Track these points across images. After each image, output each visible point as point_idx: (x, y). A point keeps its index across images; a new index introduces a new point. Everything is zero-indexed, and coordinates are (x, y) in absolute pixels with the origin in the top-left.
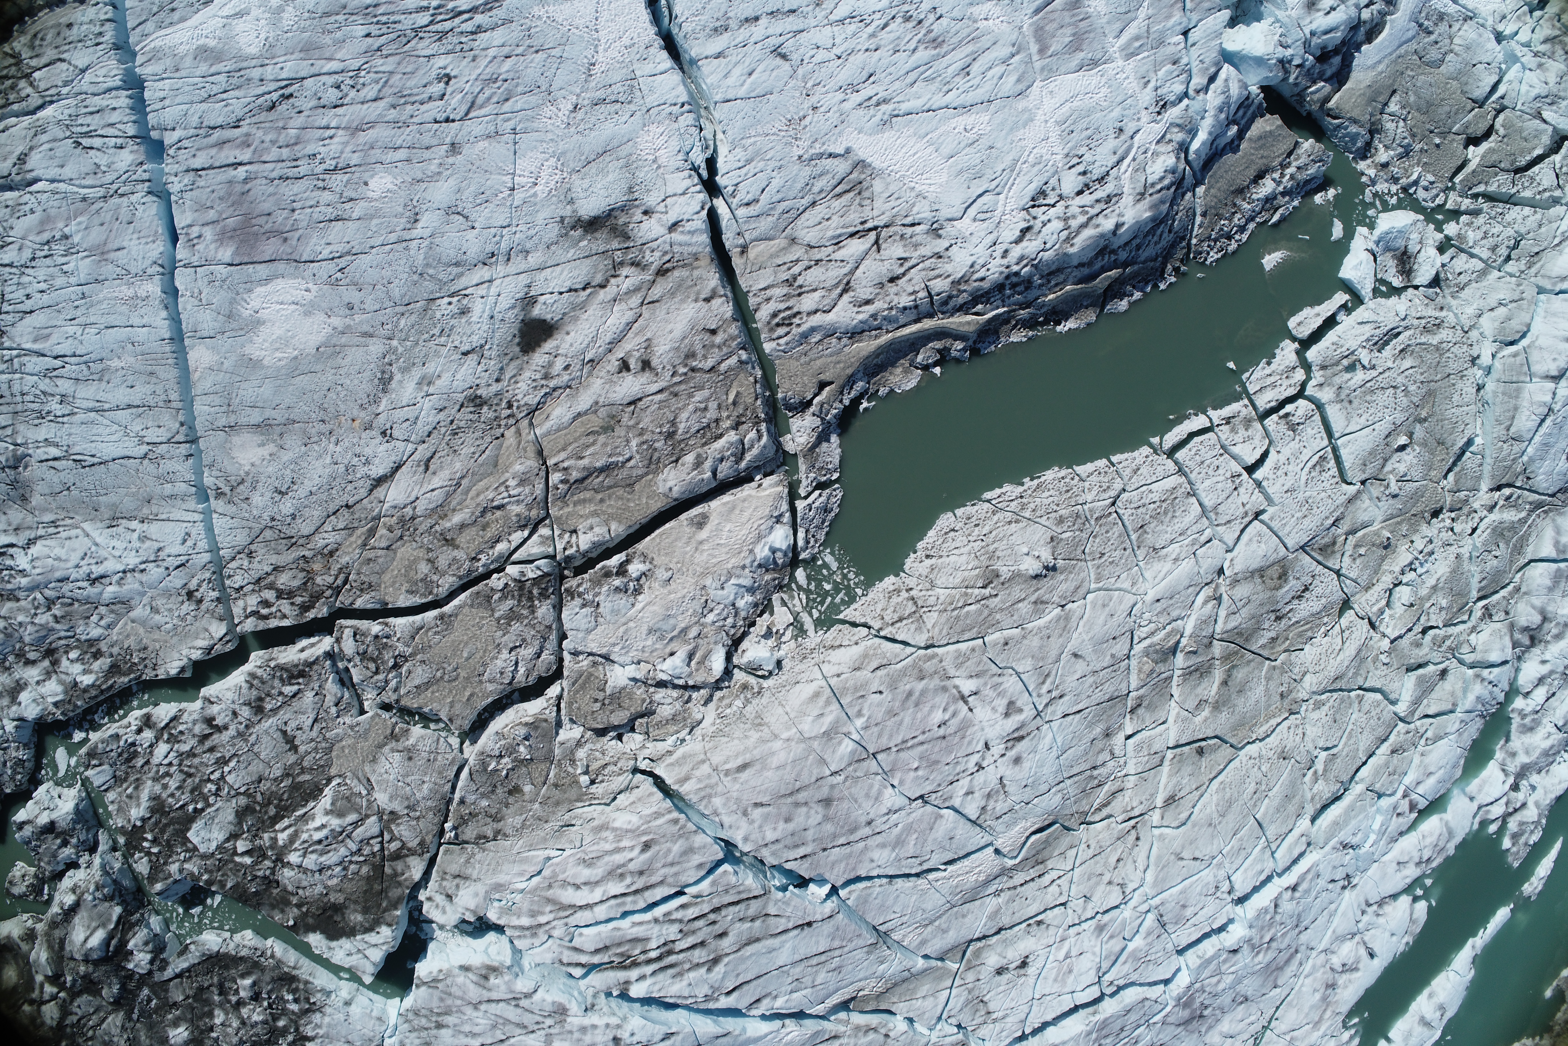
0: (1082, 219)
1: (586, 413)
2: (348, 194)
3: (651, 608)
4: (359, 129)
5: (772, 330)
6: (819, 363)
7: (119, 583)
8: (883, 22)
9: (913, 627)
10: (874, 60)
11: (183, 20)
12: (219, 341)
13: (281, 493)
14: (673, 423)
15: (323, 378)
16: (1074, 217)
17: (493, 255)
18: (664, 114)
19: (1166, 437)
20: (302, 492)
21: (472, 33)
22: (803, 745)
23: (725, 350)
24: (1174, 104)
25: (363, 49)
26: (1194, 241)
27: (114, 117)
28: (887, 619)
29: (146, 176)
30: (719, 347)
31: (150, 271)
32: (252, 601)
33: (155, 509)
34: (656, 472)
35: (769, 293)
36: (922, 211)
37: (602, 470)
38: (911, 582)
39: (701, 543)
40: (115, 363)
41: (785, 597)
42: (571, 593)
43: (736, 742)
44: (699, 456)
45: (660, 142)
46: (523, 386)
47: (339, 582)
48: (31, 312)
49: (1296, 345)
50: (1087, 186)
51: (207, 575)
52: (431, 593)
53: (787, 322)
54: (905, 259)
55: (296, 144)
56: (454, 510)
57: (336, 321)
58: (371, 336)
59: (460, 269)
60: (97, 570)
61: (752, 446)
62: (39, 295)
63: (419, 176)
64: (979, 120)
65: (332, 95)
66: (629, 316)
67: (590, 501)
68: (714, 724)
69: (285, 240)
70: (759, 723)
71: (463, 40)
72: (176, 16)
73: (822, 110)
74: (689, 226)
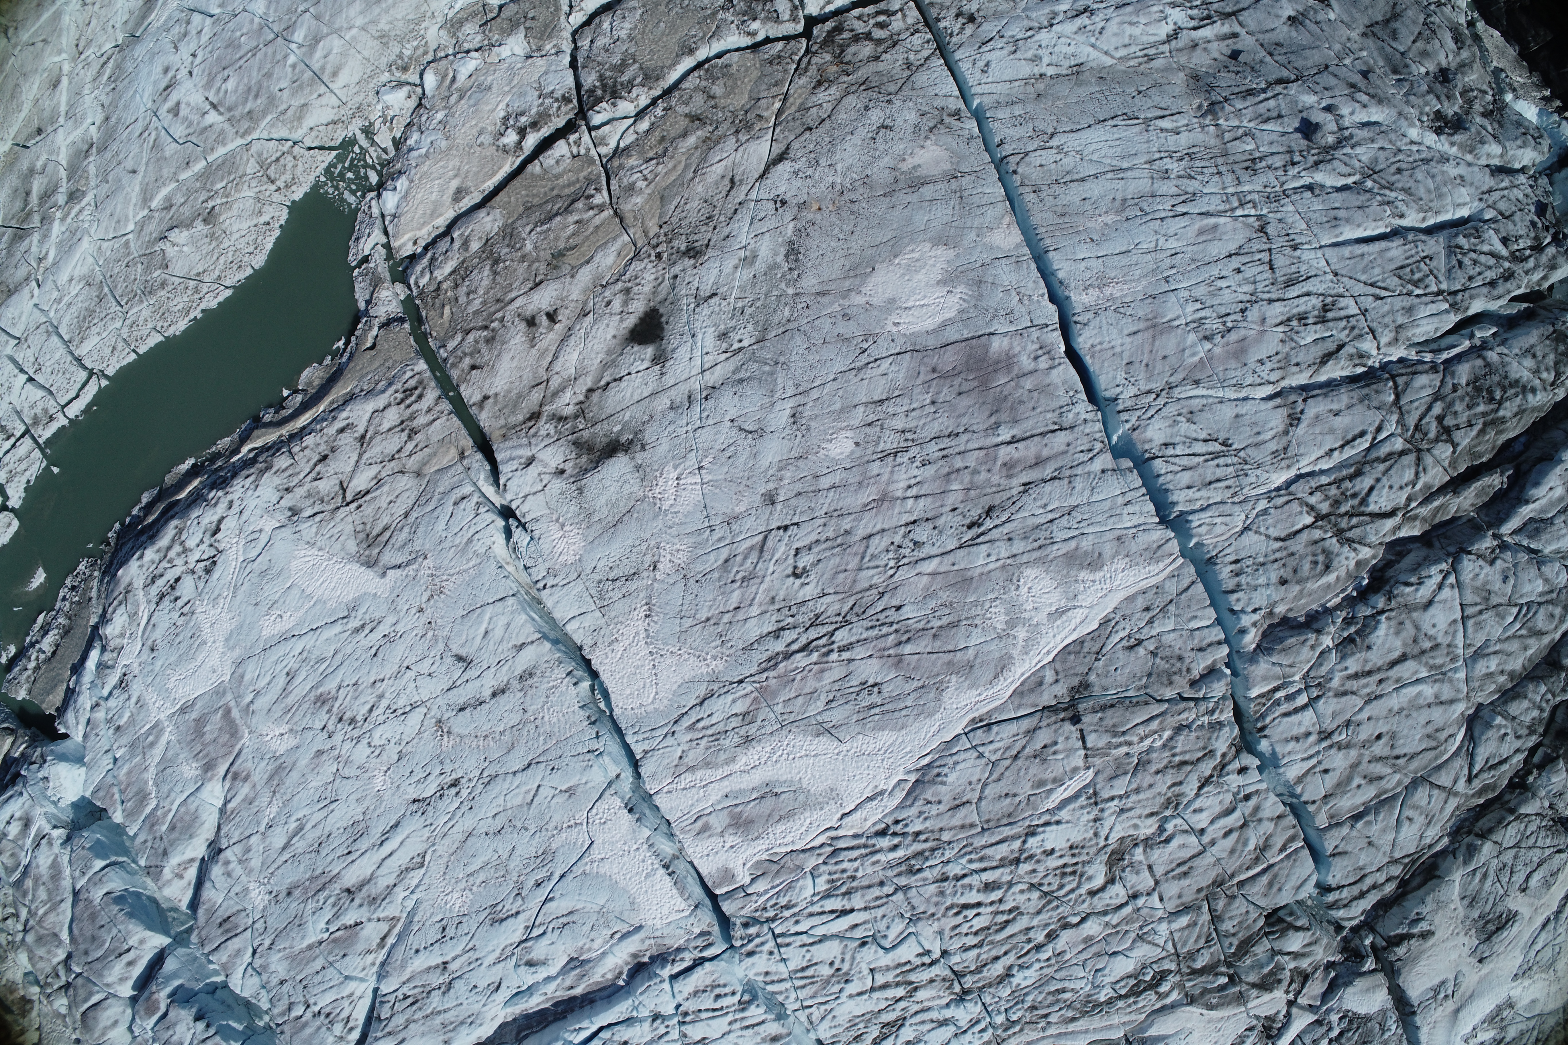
0: (172, 554)
1: (582, 265)
2: (874, 430)
3: (490, 107)
4: (880, 501)
5: (420, 382)
6: (377, 364)
7: (1056, 14)
8: (375, 713)
9: (265, 156)
10: (374, 671)
11: (1131, 599)
12: (986, 257)
13: (886, 127)
14: (495, 273)
15: (860, 242)
16: (179, 555)
17: (706, 398)
18: (562, 575)
19: (96, 389)
20: (862, 132)
21: (783, 629)
22: (336, 26)
23: (459, 353)
24: (115, 687)
25: (899, 591)
26: (96, 574)
27: (1185, 478)
28: (289, 158)
29: (1124, 416)
30: (465, 354)
31: (1090, 315)
32: (897, 24)
33: (1030, 89)
34: (505, 226)
35: (430, 417)
36: (308, 529)
37: (556, 215)
38: (277, 198)
39: (456, 176)
40: (1110, 219)
41: (384, 156)
42: (566, 100)
43: (399, 17)
44: (467, 250)
45: (561, 546)
46: (649, 277)
47: (805, 60)
48: (1230, 256)
49: (10, 504)
50: (173, 588)
51: (954, 40)
52: (707, 70)
53: (408, 392)
54: (316, 479)
55: (948, 474)
56: (696, 148)
57: (859, 300)
58: (818, 293)
59: (737, 377)
60: (1084, 20)
61: (422, 272)
62: (1223, 273)
63: (801, 463)
64: (271, 628)
65: (922, 533)
66: (557, 367)
67: (564, 187)
68: (426, 29)
69: (934, 370)
70: (383, 38)
71: (790, 620)
72: (1140, 603)
73: (414, 611)
74: (515, 465)
